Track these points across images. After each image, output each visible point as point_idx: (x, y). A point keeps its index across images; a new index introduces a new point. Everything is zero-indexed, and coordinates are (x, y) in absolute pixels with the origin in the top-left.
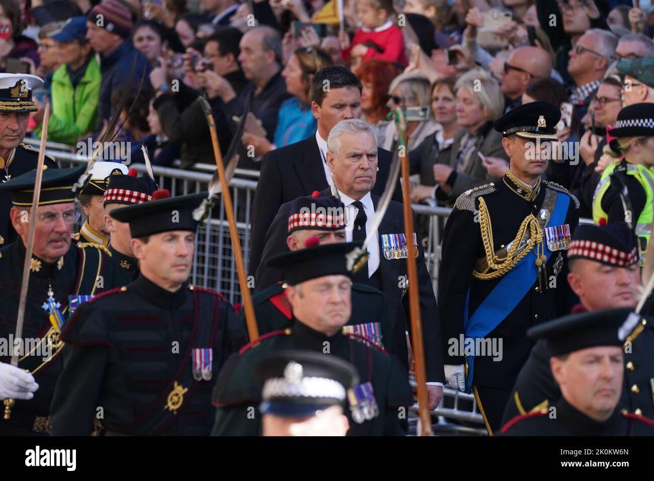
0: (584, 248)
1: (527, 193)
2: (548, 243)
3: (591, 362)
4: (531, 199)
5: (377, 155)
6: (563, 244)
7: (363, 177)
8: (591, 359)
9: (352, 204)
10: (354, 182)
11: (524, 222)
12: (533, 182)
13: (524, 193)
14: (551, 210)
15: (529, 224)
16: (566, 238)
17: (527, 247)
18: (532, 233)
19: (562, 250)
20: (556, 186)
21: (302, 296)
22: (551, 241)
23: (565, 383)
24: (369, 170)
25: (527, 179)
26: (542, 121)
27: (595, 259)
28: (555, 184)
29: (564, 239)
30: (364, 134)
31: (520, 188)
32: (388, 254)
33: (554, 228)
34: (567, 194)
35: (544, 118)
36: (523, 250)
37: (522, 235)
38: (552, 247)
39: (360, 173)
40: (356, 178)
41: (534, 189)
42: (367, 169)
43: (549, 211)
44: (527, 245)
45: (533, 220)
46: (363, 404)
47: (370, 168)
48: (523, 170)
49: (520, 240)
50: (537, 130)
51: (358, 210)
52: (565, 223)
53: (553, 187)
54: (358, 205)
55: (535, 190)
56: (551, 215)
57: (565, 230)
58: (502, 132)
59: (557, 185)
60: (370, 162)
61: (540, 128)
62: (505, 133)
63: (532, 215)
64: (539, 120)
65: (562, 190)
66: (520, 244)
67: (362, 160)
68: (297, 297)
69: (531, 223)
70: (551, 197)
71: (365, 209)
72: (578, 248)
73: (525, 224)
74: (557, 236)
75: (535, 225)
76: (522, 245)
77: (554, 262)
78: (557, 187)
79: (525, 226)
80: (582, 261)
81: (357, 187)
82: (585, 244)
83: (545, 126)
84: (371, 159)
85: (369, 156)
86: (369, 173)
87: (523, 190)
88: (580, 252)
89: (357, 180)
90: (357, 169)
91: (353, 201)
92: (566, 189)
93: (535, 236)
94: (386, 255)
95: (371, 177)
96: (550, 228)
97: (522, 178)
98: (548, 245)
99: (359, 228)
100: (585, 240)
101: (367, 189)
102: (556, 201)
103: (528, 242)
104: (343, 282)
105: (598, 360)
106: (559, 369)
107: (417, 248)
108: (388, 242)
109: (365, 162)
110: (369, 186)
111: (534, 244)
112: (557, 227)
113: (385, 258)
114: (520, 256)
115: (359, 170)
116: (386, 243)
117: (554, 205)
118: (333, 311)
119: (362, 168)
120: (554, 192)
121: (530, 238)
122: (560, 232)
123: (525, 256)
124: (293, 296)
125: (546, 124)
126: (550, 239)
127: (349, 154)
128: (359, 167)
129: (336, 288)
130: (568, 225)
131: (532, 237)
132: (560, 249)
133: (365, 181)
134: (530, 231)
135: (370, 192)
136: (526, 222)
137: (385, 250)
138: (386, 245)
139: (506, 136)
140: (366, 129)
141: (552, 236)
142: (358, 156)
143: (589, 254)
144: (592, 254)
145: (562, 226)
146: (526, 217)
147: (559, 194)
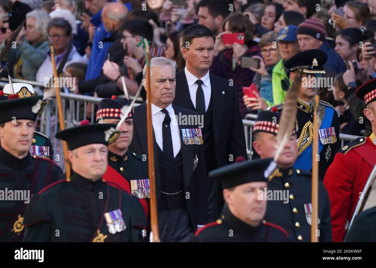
0: (263, 125)
1: (306, 108)
2: (321, 139)
3: (249, 192)
4: (309, 112)
5: (175, 80)
6: (331, 140)
7: (167, 94)
8: (249, 189)
9: (161, 111)
10: (161, 97)
11: (305, 126)
12: (309, 101)
13: (304, 108)
14: (322, 118)
15: (308, 127)
16: (332, 136)
17: (307, 142)
18: (310, 134)
19: (330, 144)
20: (324, 103)
21: (77, 157)
22: (323, 138)
23: (232, 205)
24: (171, 89)
25: (306, 99)
26: (315, 62)
27: (270, 132)
28: (324, 102)
29: (331, 136)
30: (167, 67)
31: (301, 105)
32: (186, 141)
33: (324, 130)
34: (332, 108)
35: (317, 60)
36: (304, 145)
37: (304, 135)
38: (324, 142)
39: (165, 91)
40: (162, 95)
41: (310, 105)
42: (170, 89)
43: (321, 119)
44: (308, 141)
45: (311, 125)
46: (116, 222)
47: (171, 88)
48: (304, 94)
49: (303, 138)
50: (312, 68)
51: (165, 114)
52: (332, 126)
53: (323, 104)
54: (164, 111)
55: (312, 106)
56: (322, 121)
57: (331, 131)
58: (290, 69)
59: (326, 102)
60: (171, 84)
61: (314, 66)
62: (291, 69)
63: (310, 122)
64: (313, 61)
65: (328, 106)
66: (302, 141)
67: (166, 83)
68: (74, 157)
69: (309, 127)
70: (322, 110)
71: (169, 114)
72: (260, 125)
73: (305, 127)
74: (326, 135)
75: (312, 128)
76: (304, 141)
77: (326, 151)
78: (326, 103)
79: (305, 129)
80: (262, 133)
81: (163, 100)
82: (264, 123)
83: (317, 65)
84: (172, 82)
85: (171, 80)
86: (171, 91)
87: (304, 106)
88: (261, 128)
89: (163, 96)
90: (163, 89)
91: (161, 109)
92: (331, 105)
93: (312, 135)
94: (185, 142)
95: (172, 94)
96: (322, 130)
97: (303, 98)
98: (321, 140)
99: (166, 126)
100: (264, 121)
101: (170, 101)
102: (325, 112)
103: (308, 139)
104: (103, 148)
105: (253, 190)
106: (229, 196)
107: (202, 138)
108: (185, 133)
109: (168, 84)
110: (171, 99)
111: (311, 140)
112: (326, 129)
113: (184, 144)
114: (304, 148)
115: (164, 89)
116: (184, 134)
117: (324, 115)
118: (96, 166)
119: (166, 88)
120: (323, 107)
121: (309, 136)
122: (328, 132)
123: (306, 148)
124: (72, 157)
125: (318, 64)
126: (322, 137)
127: (158, 80)
128: (164, 88)
129: (98, 152)
130: (333, 128)
131: (310, 136)
132: (329, 143)
133: (168, 96)
134: (309, 132)
135: (171, 104)
136: (306, 127)
137: (184, 138)
138: (184, 135)
139: (292, 71)
140: (168, 64)
141: (323, 135)
142: (163, 81)
143: (266, 129)
144: (268, 129)
145: (329, 128)
146: (306, 123)
147: (327, 108)
